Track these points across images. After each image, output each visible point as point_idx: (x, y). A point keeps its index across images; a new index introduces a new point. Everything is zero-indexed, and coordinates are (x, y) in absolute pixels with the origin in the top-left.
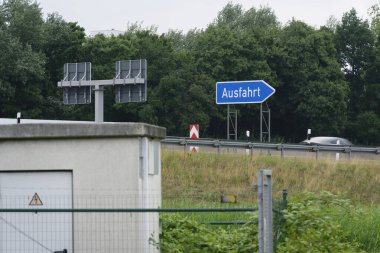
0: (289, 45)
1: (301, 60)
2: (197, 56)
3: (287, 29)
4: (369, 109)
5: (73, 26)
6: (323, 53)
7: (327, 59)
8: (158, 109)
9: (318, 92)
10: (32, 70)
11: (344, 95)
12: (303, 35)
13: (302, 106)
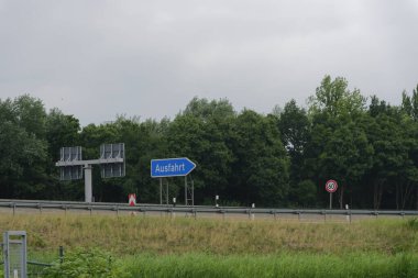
0: (243, 129)
1: (252, 140)
2: (169, 140)
3: (241, 116)
4: (308, 178)
5: (70, 118)
6: (269, 135)
7: (272, 140)
8: (138, 182)
9: (266, 165)
10: (36, 154)
11: (286, 168)
12: (254, 121)
13: (254, 177)
